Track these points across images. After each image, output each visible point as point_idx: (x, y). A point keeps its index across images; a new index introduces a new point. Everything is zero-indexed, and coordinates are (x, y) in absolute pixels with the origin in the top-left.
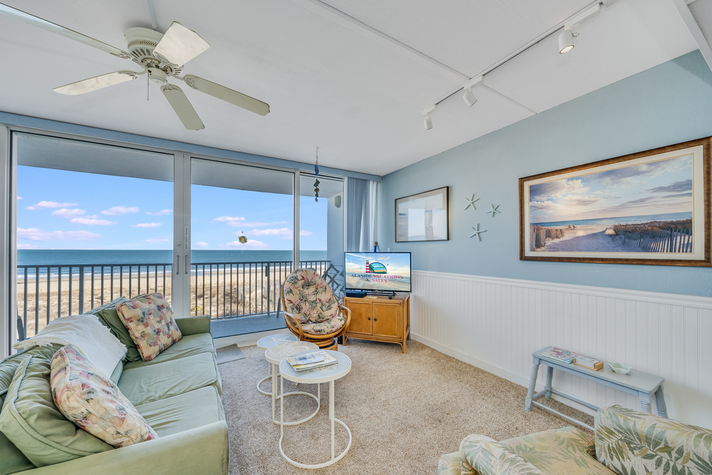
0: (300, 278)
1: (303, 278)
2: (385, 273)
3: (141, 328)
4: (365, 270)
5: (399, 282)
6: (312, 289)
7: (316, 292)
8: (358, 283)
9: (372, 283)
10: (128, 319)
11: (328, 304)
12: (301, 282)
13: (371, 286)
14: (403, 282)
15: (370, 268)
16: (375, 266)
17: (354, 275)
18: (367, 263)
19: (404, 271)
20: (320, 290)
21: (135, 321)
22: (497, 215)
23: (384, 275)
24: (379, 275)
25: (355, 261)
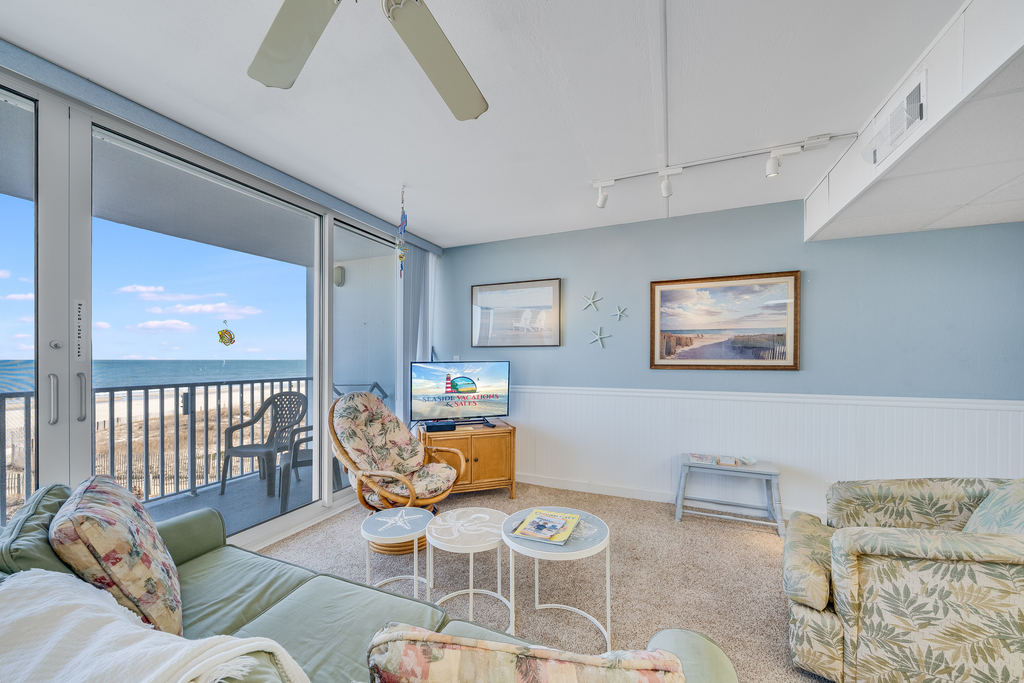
0: (362, 408)
1: (366, 409)
2: (475, 391)
3: (140, 571)
4: (444, 390)
5: (494, 403)
6: (376, 427)
7: (384, 431)
8: (433, 410)
9: (455, 408)
10: (107, 558)
11: (410, 448)
12: (364, 416)
13: (453, 412)
14: (498, 403)
15: (453, 386)
16: (459, 383)
17: (426, 399)
18: (448, 379)
19: (500, 386)
20: (390, 426)
21: (126, 557)
22: (624, 318)
23: (472, 395)
24: (466, 395)
25: (428, 375)
